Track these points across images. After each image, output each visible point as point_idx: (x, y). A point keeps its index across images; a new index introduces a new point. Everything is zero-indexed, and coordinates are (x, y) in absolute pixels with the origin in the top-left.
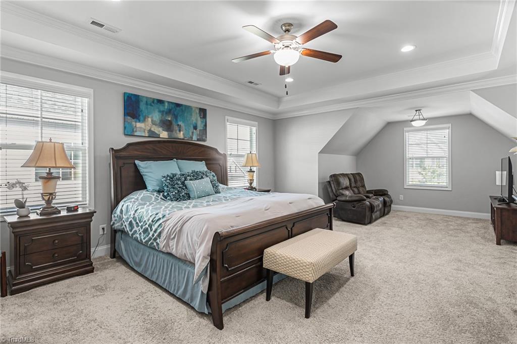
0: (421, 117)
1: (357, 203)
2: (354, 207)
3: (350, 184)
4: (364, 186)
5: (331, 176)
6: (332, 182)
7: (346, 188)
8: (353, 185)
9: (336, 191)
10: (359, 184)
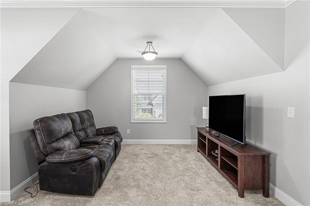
0: (152, 50)
1: (80, 165)
2: (74, 170)
3: (74, 127)
4: (93, 125)
5: (36, 122)
6: (37, 132)
7: (67, 136)
8: (79, 126)
9: (45, 147)
10: (87, 123)
